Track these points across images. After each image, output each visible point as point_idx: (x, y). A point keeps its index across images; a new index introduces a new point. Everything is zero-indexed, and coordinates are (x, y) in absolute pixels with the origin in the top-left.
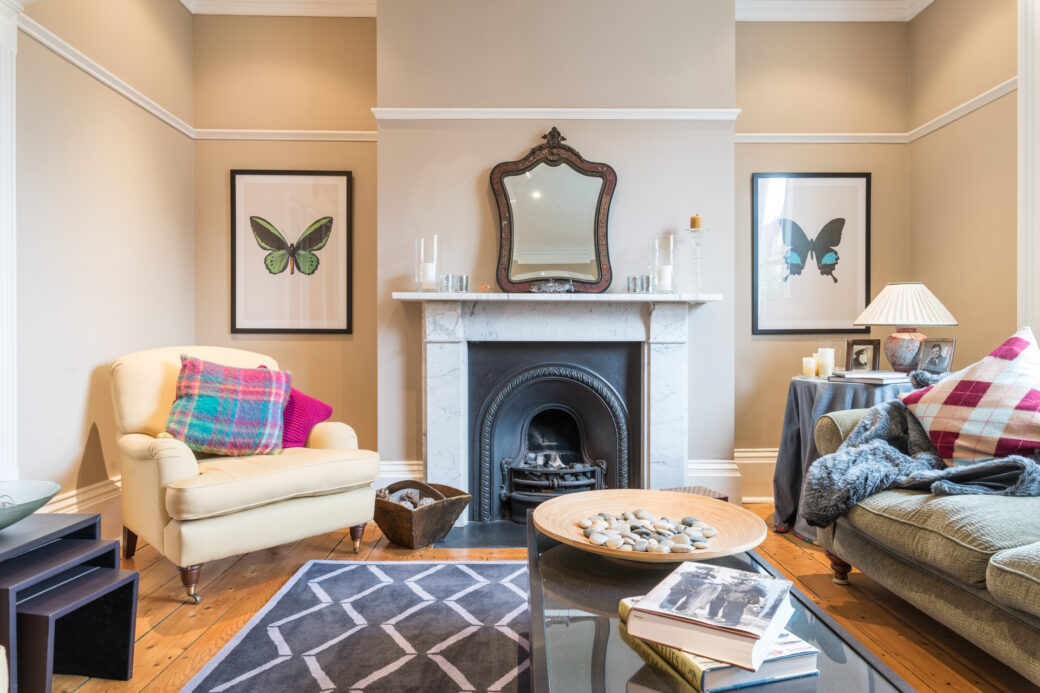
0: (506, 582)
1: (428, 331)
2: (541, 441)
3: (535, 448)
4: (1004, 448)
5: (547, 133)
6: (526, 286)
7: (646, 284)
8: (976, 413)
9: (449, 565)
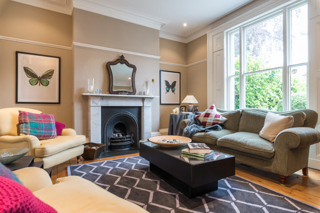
0: (124, 161)
1: (91, 103)
2: (116, 131)
3: (115, 132)
4: (214, 124)
5: (121, 56)
6: (117, 93)
7: (144, 94)
8: (209, 118)
9: (108, 161)
